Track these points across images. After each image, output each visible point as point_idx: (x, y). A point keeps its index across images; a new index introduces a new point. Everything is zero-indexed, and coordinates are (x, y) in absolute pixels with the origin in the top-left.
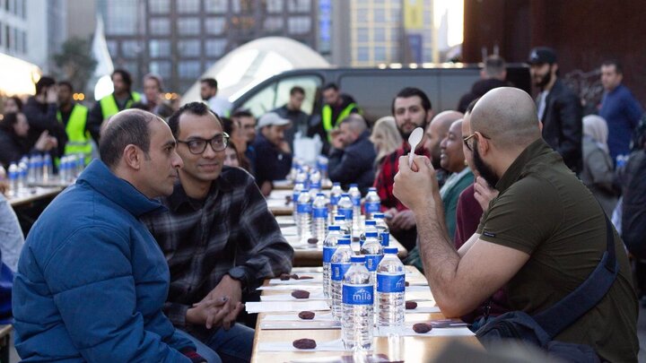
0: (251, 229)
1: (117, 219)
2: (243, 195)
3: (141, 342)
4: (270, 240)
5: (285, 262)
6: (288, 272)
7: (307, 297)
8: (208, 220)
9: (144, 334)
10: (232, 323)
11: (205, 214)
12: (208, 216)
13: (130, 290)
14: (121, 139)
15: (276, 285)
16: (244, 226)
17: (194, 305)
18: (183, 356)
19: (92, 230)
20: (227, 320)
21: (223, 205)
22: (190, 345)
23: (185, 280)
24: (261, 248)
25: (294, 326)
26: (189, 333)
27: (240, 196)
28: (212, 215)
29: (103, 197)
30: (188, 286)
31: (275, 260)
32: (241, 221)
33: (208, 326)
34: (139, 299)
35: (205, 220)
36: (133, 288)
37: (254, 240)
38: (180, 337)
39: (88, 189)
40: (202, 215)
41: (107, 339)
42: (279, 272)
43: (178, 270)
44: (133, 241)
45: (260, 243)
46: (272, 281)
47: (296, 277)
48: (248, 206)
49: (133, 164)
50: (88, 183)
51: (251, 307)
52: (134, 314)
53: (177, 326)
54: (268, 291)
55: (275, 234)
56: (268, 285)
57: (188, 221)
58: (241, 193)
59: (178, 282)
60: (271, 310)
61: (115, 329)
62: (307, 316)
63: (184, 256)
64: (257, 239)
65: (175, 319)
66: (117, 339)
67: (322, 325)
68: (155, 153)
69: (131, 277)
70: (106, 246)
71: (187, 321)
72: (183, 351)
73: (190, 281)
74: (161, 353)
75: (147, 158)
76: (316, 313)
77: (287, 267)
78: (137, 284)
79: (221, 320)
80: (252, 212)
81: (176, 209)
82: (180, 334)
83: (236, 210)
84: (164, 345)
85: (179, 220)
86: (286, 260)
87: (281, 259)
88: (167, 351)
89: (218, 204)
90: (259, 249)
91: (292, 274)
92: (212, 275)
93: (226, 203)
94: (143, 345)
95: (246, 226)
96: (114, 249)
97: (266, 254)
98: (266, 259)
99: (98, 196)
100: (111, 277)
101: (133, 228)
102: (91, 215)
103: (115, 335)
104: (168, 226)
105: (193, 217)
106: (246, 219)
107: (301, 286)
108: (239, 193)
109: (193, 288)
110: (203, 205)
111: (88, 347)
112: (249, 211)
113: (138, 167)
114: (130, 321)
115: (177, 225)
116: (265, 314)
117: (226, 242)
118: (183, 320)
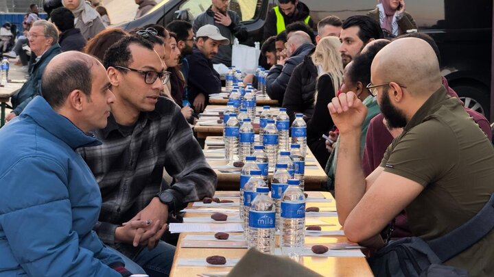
0: (177, 155)
1: (57, 151)
2: (170, 123)
3: (76, 257)
4: (195, 165)
5: (209, 186)
6: (211, 196)
7: (225, 220)
8: (136, 146)
9: (79, 250)
10: (157, 241)
11: (133, 140)
12: (136, 142)
13: (67, 212)
14: (67, 84)
15: (199, 207)
16: (170, 152)
17: (123, 224)
18: (113, 271)
19: (35, 159)
20: (152, 239)
21: (151, 132)
22: (119, 260)
23: (115, 201)
24: (187, 172)
25: (210, 245)
26: (118, 250)
27: (167, 124)
28: (141, 141)
29: (44, 131)
30: (117, 207)
31: (200, 185)
32: (167, 148)
33: (135, 244)
34: (75, 221)
35: (133, 145)
36: (70, 210)
37: (180, 165)
38: (110, 253)
39: (30, 122)
40: (131, 141)
41: (47, 255)
42: (203, 196)
43: (108, 192)
44: (70, 170)
45: (186, 168)
46: (196, 204)
47: (217, 201)
48: (175, 134)
49: (78, 107)
50: (31, 117)
51: (174, 228)
52: (70, 233)
53: (107, 244)
54: (190, 213)
55: (200, 160)
56: (191, 207)
57: (117, 146)
58: (169, 121)
59: (108, 203)
60: (191, 231)
61: (54, 246)
62: (222, 236)
63: (113, 179)
64: (183, 165)
65: (105, 238)
66: (55, 254)
67: (234, 245)
68: (96, 96)
69: (68, 200)
70: (46, 174)
71: (116, 238)
72: (112, 266)
73: (119, 202)
74: (93, 267)
75: (88, 101)
76: (230, 235)
77: (211, 191)
78: (72, 208)
79: (147, 239)
80: (179, 139)
81: (106, 136)
82: (109, 251)
83: (163, 138)
84: (97, 261)
85: (109, 146)
86: (210, 184)
87: (206, 183)
88: (98, 266)
89: (146, 132)
90: (184, 174)
91: (214, 197)
92: (141, 197)
93: (153, 130)
94: (77, 259)
95: (173, 152)
96: (53, 176)
97: (193, 179)
98: (192, 184)
99: (39, 130)
100: (51, 201)
101: (71, 159)
102: (34, 146)
103: (52, 251)
104: (99, 151)
105: (122, 143)
106: (172, 146)
107: (221, 209)
108: (166, 122)
109: (121, 209)
110: (132, 133)
111: (29, 262)
112: (176, 139)
113: (81, 109)
114: (67, 239)
115: (107, 150)
116: (186, 234)
117: (153, 167)
118: (111, 239)
